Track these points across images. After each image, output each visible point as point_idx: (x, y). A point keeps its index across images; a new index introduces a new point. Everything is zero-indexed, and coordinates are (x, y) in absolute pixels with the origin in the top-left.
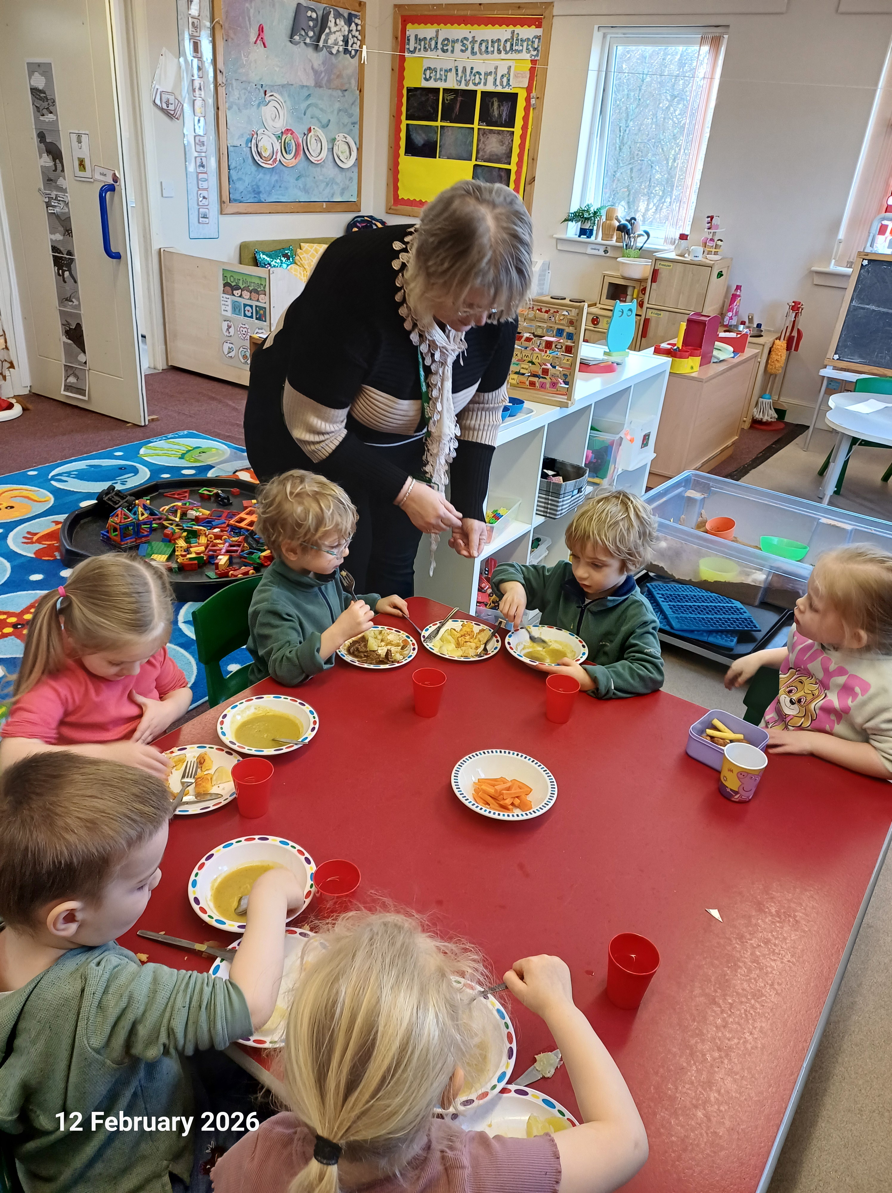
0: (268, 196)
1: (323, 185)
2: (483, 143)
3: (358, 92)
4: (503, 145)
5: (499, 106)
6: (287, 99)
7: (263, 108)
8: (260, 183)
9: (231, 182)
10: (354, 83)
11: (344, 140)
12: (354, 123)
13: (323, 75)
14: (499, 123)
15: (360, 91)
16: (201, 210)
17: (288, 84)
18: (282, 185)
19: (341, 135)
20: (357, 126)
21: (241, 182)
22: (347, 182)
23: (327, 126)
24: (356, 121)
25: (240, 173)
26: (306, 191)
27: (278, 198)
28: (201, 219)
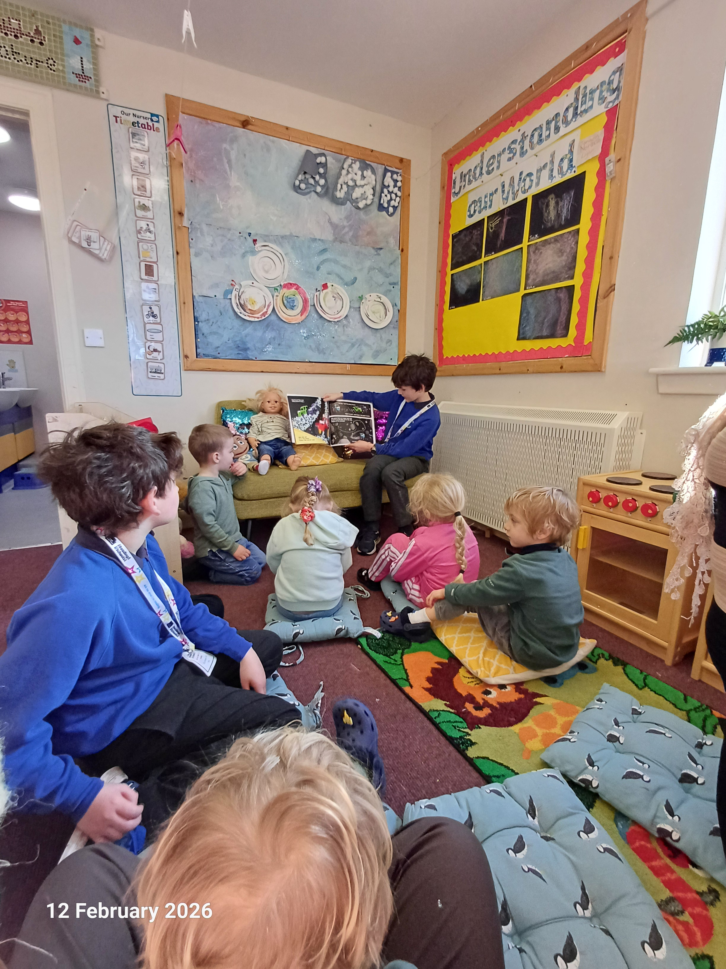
0: (260, 354)
1: (346, 347)
2: (535, 261)
3: (399, 252)
4: (562, 255)
5: (557, 203)
6: (289, 250)
7: (251, 259)
8: (248, 339)
9: (200, 335)
10: (393, 242)
11: (379, 300)
12: (393, 284)
13: (347, 229)
14: (556, 226)
15: (402, 251)
16: (150, 364)
17: (291, 236)
18: (283, 343)
19: (374, 295)
20: (398, 287)
21: (216, 336)
22: (384, 345)
23: (353, 283)
24: (395, 281)
25: (214, 326)
26: (319, 349)
27: (276, 357)
28: (150, 375)
